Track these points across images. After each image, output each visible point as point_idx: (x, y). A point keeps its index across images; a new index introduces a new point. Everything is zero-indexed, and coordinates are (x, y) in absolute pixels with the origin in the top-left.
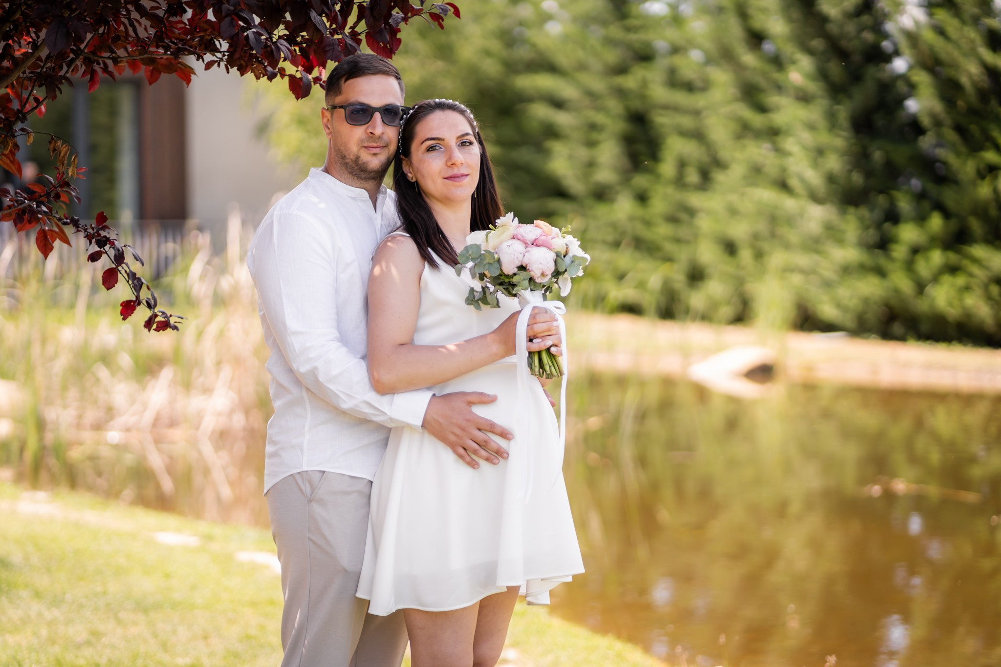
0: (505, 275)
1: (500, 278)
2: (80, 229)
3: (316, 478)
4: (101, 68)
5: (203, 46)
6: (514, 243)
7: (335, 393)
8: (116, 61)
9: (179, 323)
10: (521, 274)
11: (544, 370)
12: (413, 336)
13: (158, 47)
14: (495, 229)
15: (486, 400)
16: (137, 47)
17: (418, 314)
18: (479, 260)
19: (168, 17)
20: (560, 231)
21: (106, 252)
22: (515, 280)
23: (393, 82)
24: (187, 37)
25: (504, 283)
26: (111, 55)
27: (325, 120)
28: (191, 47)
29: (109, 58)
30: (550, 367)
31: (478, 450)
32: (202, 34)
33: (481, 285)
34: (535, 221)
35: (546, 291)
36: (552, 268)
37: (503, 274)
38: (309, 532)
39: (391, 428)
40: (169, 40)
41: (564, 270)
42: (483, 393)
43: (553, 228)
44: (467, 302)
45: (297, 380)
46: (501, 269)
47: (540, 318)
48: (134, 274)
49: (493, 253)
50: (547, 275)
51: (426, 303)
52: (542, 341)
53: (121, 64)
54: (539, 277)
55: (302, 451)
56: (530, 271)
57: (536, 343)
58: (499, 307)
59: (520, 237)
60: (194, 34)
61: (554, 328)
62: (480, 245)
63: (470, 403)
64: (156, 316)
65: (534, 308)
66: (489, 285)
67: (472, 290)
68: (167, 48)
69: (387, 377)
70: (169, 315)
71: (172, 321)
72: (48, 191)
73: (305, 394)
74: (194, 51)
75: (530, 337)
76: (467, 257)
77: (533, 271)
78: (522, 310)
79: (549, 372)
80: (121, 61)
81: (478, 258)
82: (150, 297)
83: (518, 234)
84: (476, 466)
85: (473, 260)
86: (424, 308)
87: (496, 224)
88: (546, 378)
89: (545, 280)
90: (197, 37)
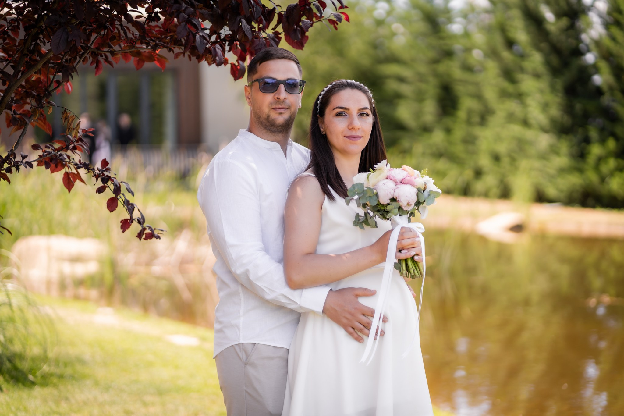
0: (381, 205)
1: (378, 207)
2: (90, 171)
3: (250, 348)
4: (103, 59)
5: (173, 42)
6: (388, 182)
7: (261, 288)
8: (113, 53)
9: (161, 233)
10: (393, 204)
11: (409, 272)
12: (317, 247)
13: (142, 43)
14: (374, 172)
15: (369, 293)
16: (128, 43)
17: (319, 232)
18: (363, 194)
19: (149, 23)
20: (420, 173)
21: (108, 187)
22: (388, 208)
23: (293, 65)
24: (162, 36)
25: (380, 210)
26: (110, 49)
27: (248, 93)
28: (165, 43)
29: (108, 51)
30: (414, 270)
31: (363, 329)
32: (172, 34)
33: (364, 211)
34: (402, 166)
35: (410, 215)
36: (415, 199)
37: (379, 204)
38: (245, 386)
39: (301, 313)
40: (149, 39)
41: (423, 201)
42: (366, 288)
43: (415, 170)
44: (355, 225)
45: (235, 279)
46: (378, 200)
47: (407, 235)
48: (128, 202)
49: (373, 189)
50: (411, 205)
51: (325, 225)
52: (408, 252)
53: (117, 56)
54: (405, 206)
55: (239, 329)
56: (399, 202)
57: (404, 253)
58: (377, 227)
59: (391, 177)
60: (167, 34)
61: (417, 242)
62: (363, 183)
63: (357, 296)
64: (145, 229)
65: (402, 228)
66: (369, 211)
67: (358, 215)
68: (148, 44)
69: (297, 277)
70: (153, 229)
71: (156, 233)
72: (68, 145)
73: (240, 288)
74: (167, 45)
75: (399, 249)
76: (354, 192)
77: (401, 202)
78: (393, 229)
79: (413, 274)
80: (117, 54)
81: (362, 193)
82: (140, 217)
83: (390, 176)
84: (361, 341)
85: (358, 194)
86: (324, 228)
87: (375, 168)
88: (411, 278)
89: (410, 209)
90: (169, 36)
